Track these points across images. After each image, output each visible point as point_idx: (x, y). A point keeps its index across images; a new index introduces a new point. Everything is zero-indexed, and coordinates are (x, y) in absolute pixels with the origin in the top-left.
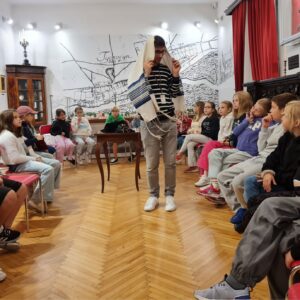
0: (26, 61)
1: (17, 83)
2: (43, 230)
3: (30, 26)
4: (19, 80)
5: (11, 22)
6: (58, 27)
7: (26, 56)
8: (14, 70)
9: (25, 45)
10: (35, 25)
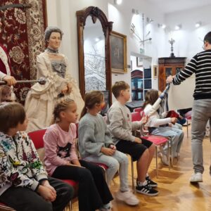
0: (173, 54)
1: (165, 70)
2: (167, 179)
3: (177, 28)
4: (166, 69)
5: (164, 27)
6: (198, 25)
7: (172, 50)
8: (163, 61)
9: (172, 43)
10: (180, 26)
